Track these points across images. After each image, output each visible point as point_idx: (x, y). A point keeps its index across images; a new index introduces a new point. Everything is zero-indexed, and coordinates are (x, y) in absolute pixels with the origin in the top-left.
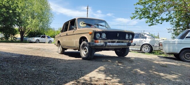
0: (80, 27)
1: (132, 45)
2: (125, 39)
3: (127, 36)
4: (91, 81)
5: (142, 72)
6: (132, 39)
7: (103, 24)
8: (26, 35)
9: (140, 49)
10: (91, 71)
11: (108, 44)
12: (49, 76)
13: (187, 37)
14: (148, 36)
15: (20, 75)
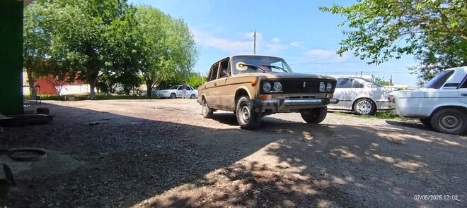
0: (236, 72)
1: (333, 103)
2: (318, 91)
3: (322, 86)
4: (253, 169)
5: (350, 155)
6: (332, 92)
7: (279, 64)
8: (155, 86)
9: (351, 108)
10: (252, 152)
11: (286, 101)
12: (182, 158)
13: (447, 85)
14: (366, 84)
15: (137, 156)
